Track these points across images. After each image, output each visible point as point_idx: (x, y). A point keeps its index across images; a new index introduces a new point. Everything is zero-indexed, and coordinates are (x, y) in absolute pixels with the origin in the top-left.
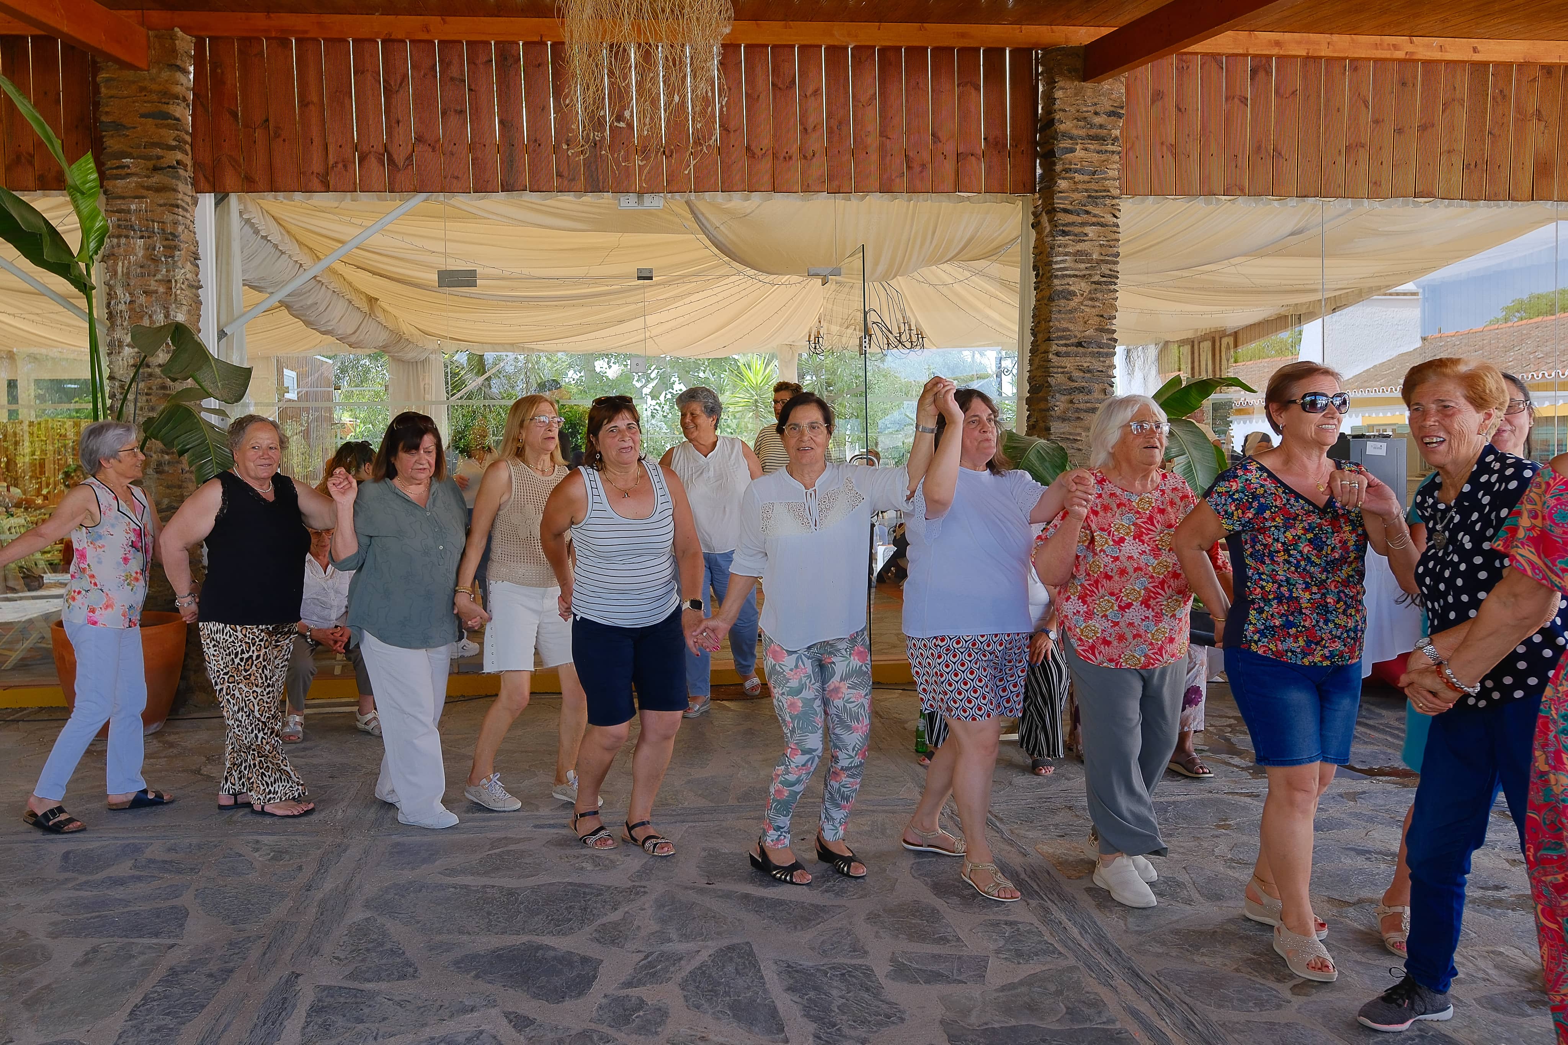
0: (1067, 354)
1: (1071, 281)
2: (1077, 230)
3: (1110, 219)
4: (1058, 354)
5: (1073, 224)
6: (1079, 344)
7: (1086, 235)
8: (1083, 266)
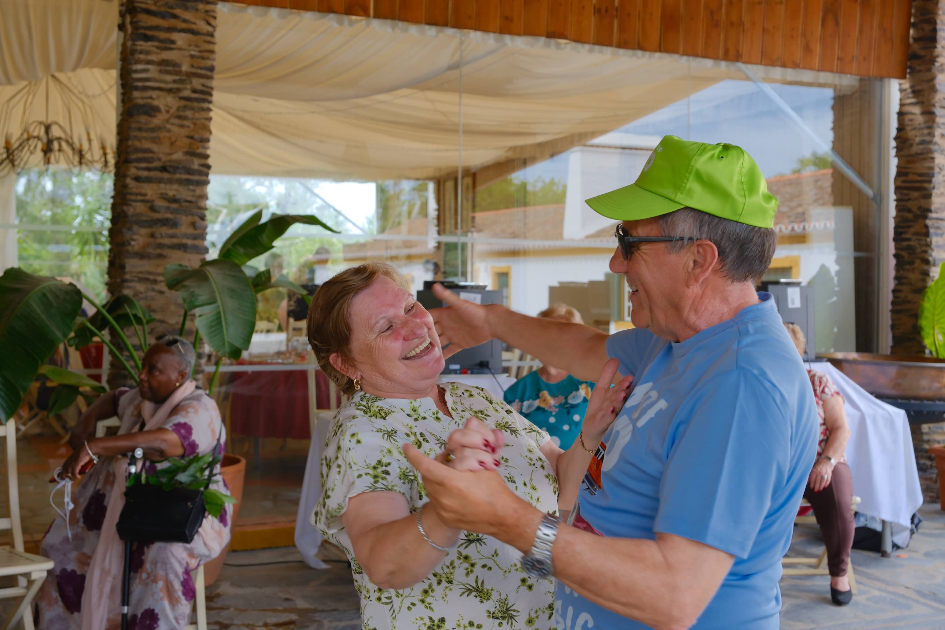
0: (148, 180)
1: (154, 94)
2: (163, 35)
3: (202, 26)
4: (137, 179)
5: (157, 28)
6: (164, 169)
7: (173, 42)
8: (169, 78)
